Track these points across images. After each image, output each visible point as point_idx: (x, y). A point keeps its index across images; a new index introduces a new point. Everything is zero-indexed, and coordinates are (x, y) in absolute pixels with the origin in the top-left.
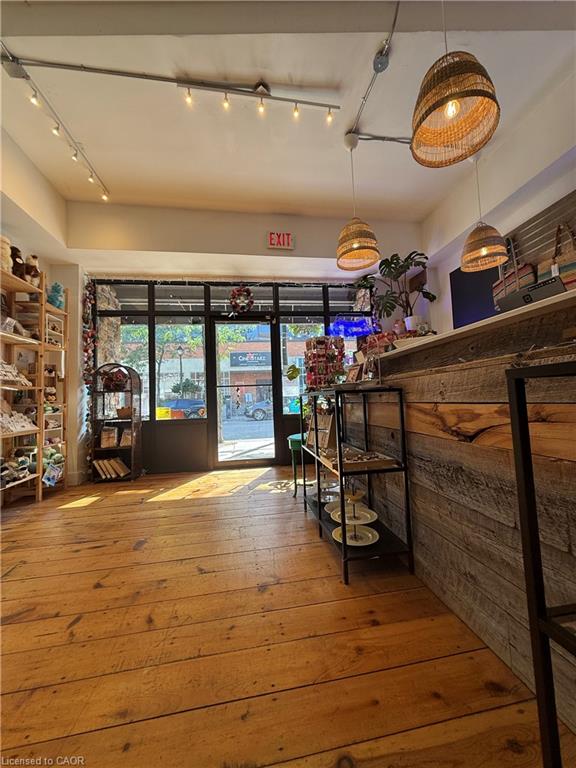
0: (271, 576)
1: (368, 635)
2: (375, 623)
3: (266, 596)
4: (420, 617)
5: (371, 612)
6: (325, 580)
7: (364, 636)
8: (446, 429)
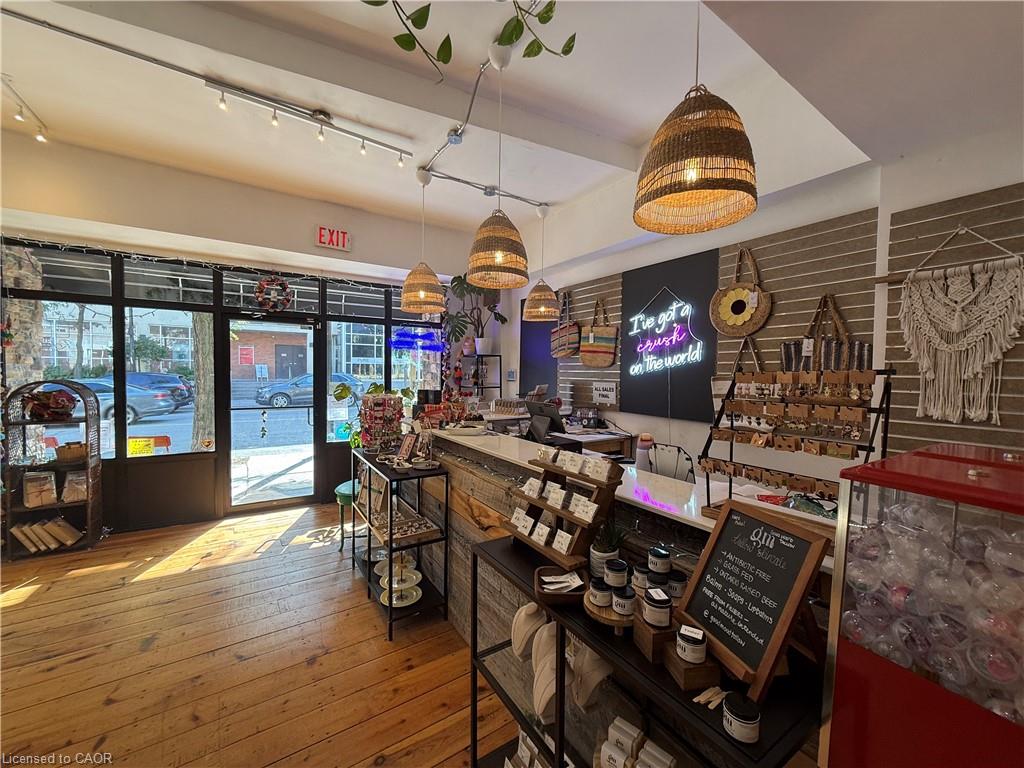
0: (319, 647)
1: (404, 678)
2: (410, 668)
3: (316, 667)
4: (445, 655)
5: (409, 660)
6: (372, 641)
7: (401, 679)
8: (473, 518)
